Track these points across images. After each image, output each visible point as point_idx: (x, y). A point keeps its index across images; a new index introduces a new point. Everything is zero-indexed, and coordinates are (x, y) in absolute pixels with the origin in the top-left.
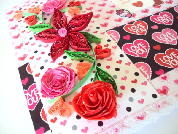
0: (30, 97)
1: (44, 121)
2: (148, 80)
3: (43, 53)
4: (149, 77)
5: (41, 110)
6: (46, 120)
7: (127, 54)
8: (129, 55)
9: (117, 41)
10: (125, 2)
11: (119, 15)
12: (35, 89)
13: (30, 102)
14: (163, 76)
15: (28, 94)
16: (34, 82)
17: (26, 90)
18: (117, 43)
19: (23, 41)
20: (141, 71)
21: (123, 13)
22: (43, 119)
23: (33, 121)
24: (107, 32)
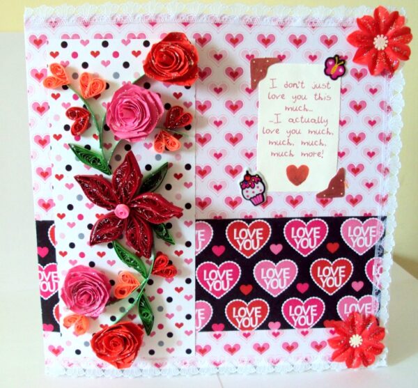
0: (44, 280)
1: (56, 320)
2: (196, 330)
3: (81, 217)
4: (200, 327)
5: (56, 306)
6: (59, 320)
7: (199, 281)
8: (200, 283)
9: (200, 250)
10: (278, 155)
11: (243, 189)
12: (55, 272)
13: (44, 286)
14: (217, 333)
15: (43, 274)
16: (55, 261)
17: (42, 267)
18: (197, 255)
19: (53, 165)
20: (197, 316)
21: (253, 187)
22: (55, 317)
23: (43, 311)
24: (198, 222)
